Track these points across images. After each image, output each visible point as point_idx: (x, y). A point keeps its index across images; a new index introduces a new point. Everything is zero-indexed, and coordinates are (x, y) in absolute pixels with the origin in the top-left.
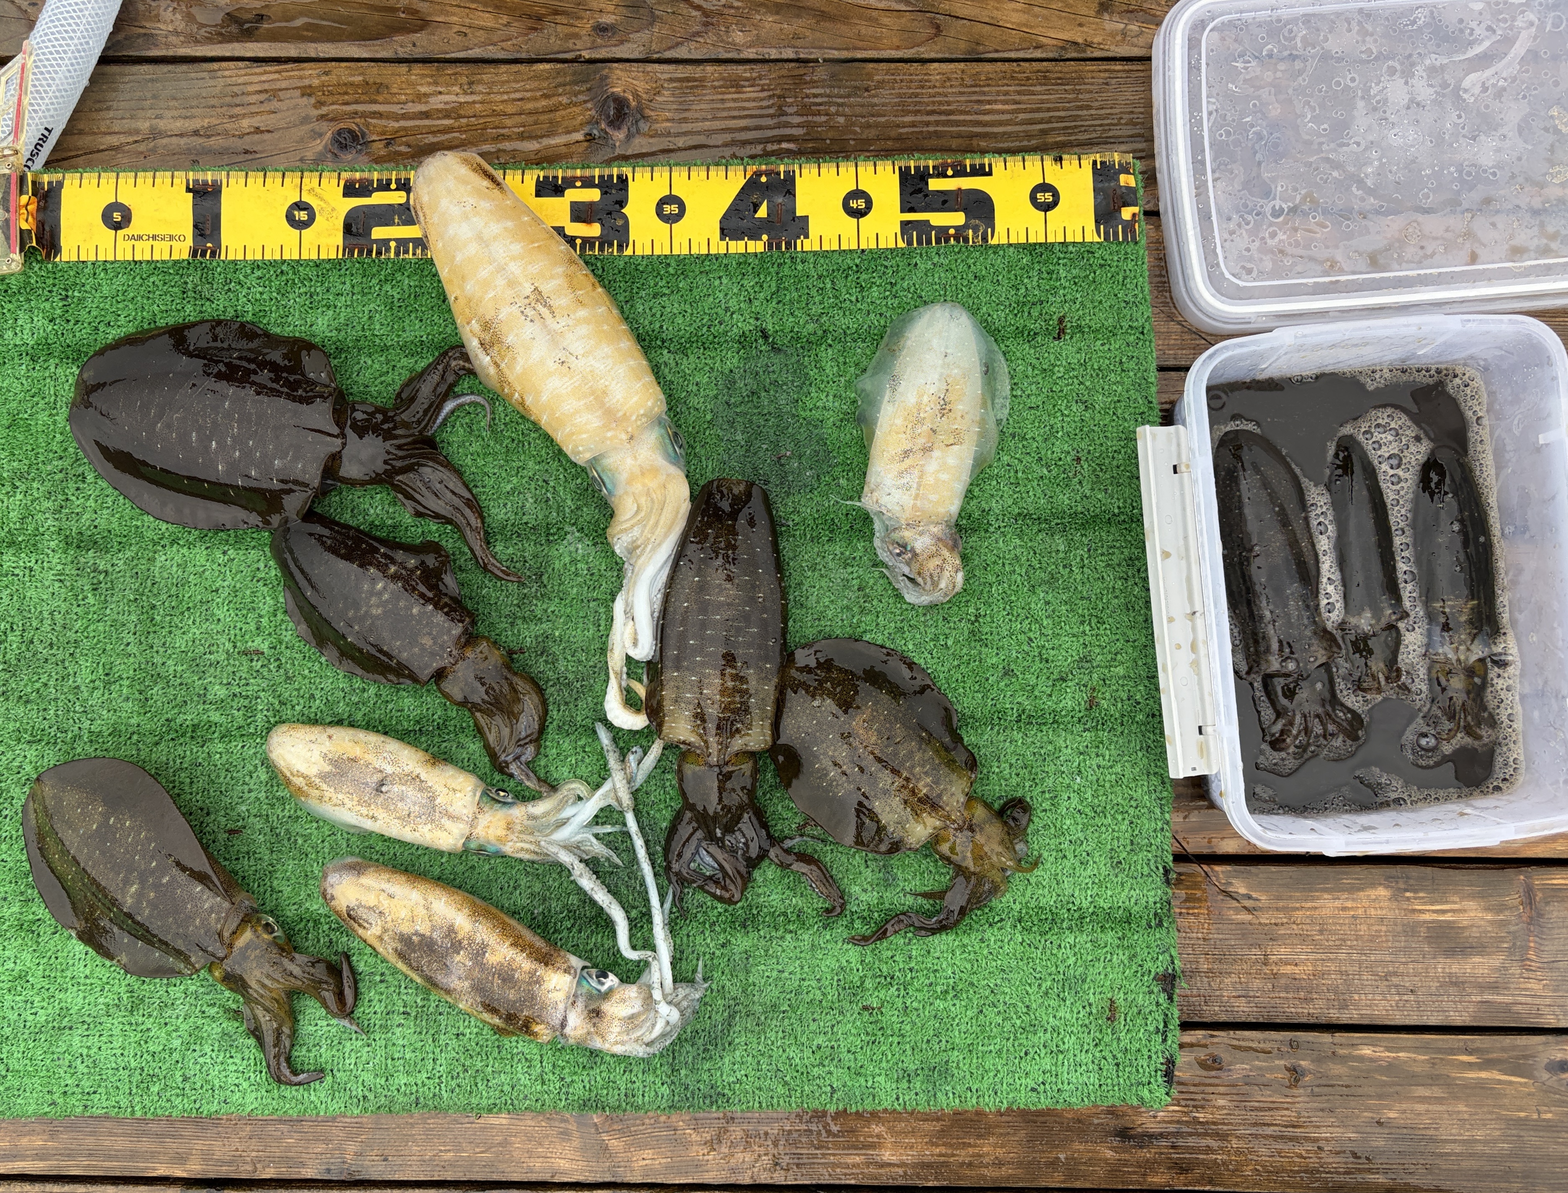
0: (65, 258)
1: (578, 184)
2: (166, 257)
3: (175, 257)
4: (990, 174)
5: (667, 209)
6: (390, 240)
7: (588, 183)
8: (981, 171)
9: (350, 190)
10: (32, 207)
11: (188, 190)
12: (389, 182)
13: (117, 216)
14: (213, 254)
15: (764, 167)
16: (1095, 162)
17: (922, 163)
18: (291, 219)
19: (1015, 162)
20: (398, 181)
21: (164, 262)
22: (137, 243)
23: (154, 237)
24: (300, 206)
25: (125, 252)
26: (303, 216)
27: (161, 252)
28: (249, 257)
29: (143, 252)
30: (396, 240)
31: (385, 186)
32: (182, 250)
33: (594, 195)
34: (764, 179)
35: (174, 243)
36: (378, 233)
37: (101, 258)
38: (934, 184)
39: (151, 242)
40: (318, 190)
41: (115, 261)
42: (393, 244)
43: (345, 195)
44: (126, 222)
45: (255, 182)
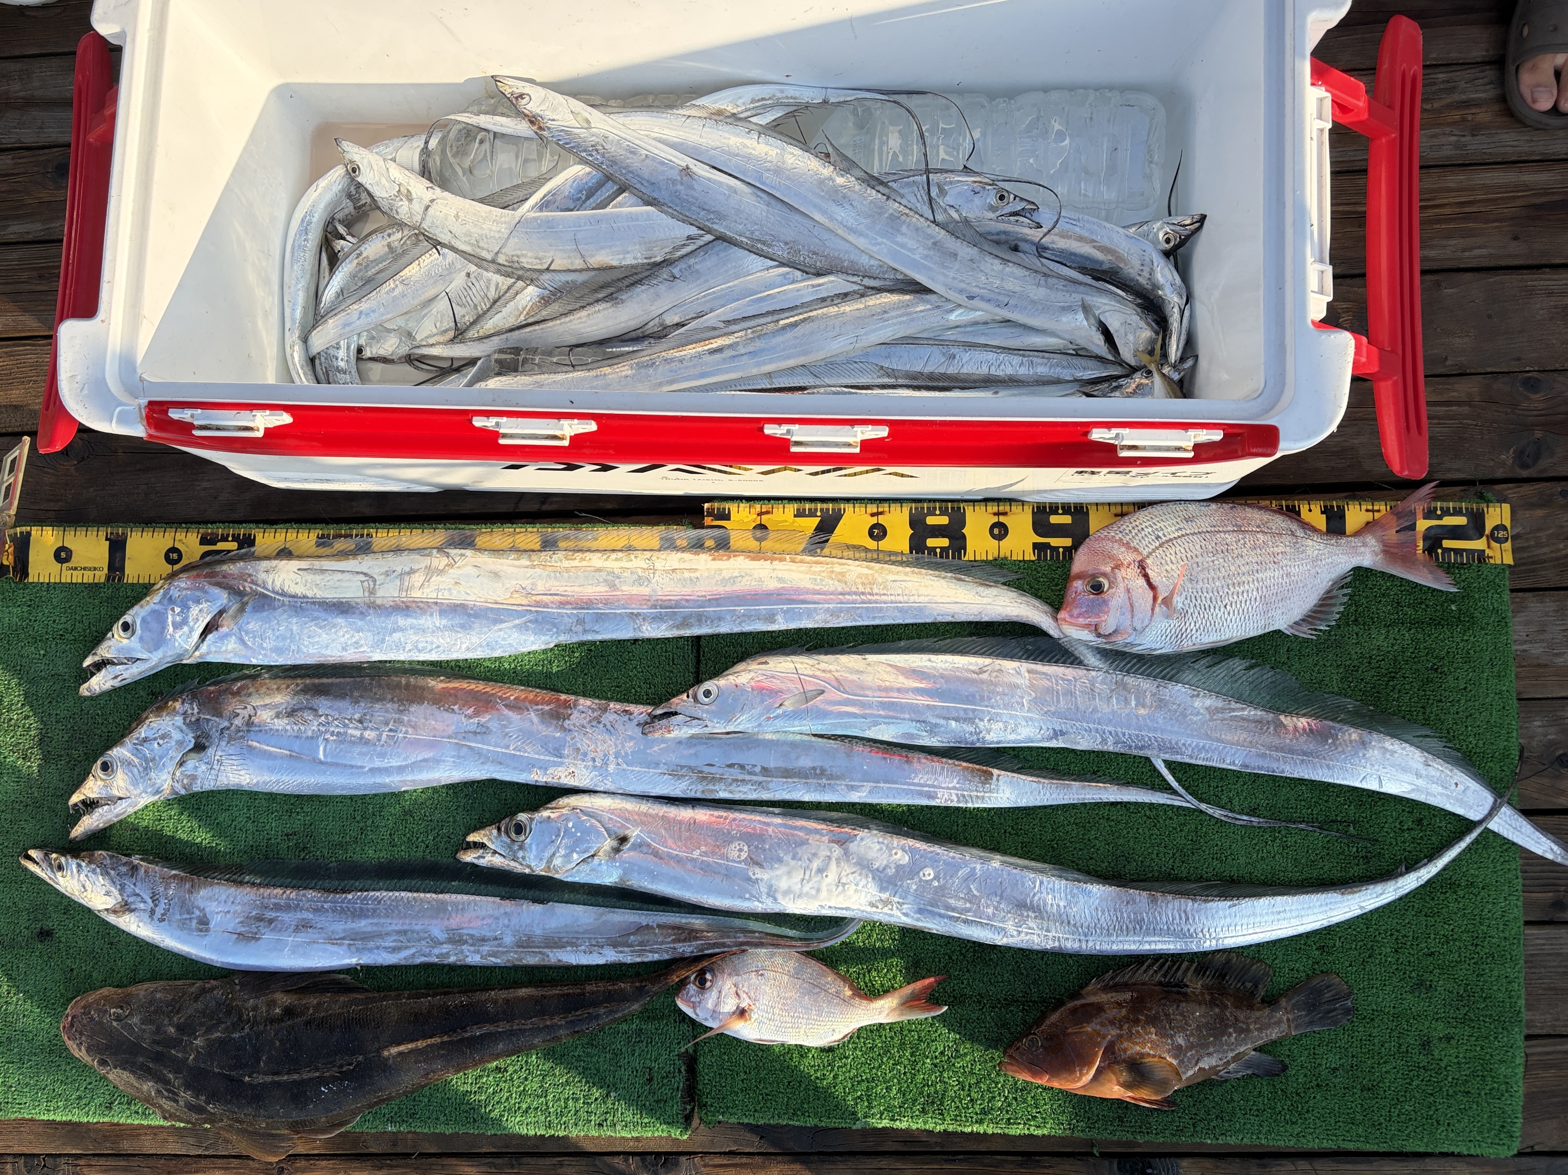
0: (31, 580)
2: (91, 581)
3: (97, 581)
9: (204, 541)
10: (11, 551)
11: (107, 539)
12: (228, 536)
13: (63, 555)
14: (119, 580)
18: (167, 559)
20: (233, 535)
21: (90, 584)
22: (75, 573)
23: (85, 569)
24: (173, 550)
25: (67, 577)
26: (175, 556)
27: (88, 577)
28: (141, 581)
29: (77, 577)
31: (224, 538)
32: (101, 576)
35: (96, 572)
37: (52, 581)
39: (83, 571)
40: (184, 540)
41: (60, 583)
43: (201, 544)
44: (68, 559)
45: (147, 535)
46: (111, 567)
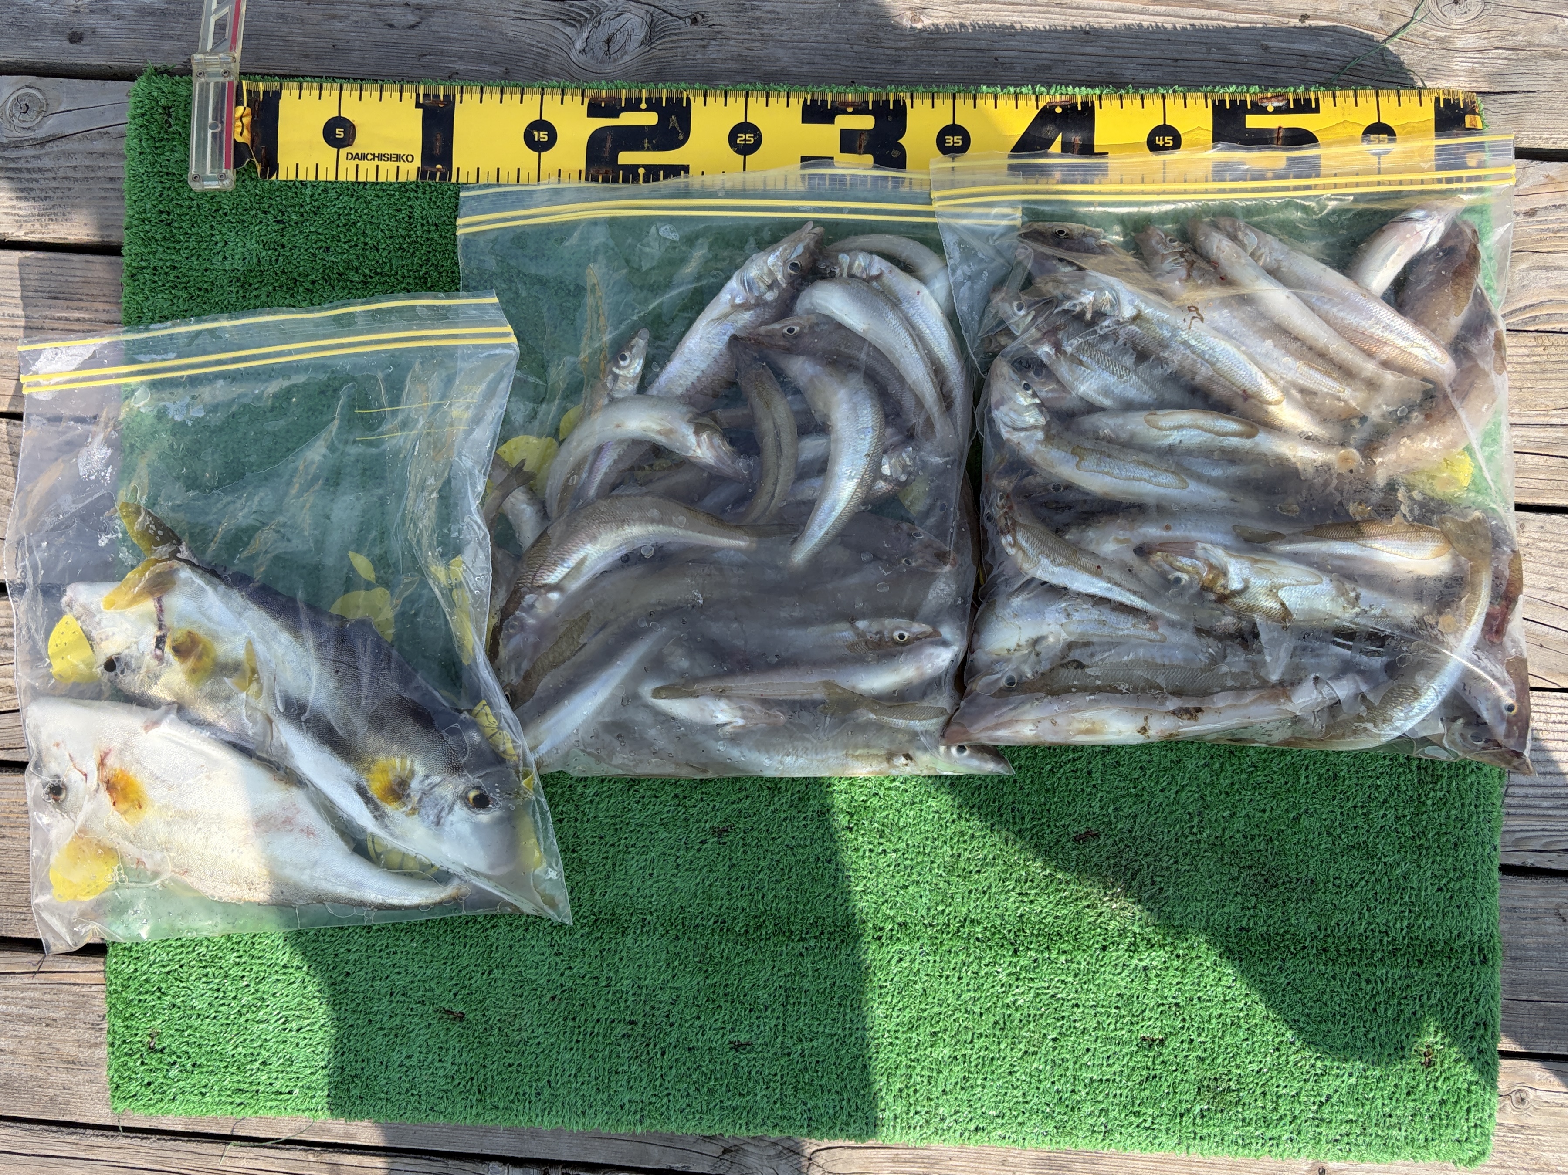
0: (282, 176)
1: (850, 110)
2: (392, 179)
3: (402, 179)
4: (1317, 110)
5: (950, 140)
6: (639, 166)
7: (860, 110)
8: (1305, 107)
9: (594, 110)
10: (247, 120)
11: (418, 106)
12: (639, 100)
13: (339, 132)
14: (443, 177)
15: (1058, 98)
16: (1437, 100)
17: (1238, 98)
18: (530, 141)
19: (1345, 98)
20: (648, 100)
21: (391, 184)
22: (360, 163)
23: (380, 157)
24: (541, 125)
25: (347, 173)
26: (543, 136)
27: (387, 173)
28: (483, 180)
29: (367, 172)
30: (646, 167)
31: (633, 106)
32: (410, 170)
33: (866, 122)
34: (1059, 110)
35: (401, 164)
36: (626, 158)
37: (321, 177)
38: (1253, 121)
39: (376, 161)
40: (560, 108)
41: (336, 182)
42: (641, 171)
43: (590, 115)
44: (349, 138)
45: (491, 99)
46: (428, 156)
